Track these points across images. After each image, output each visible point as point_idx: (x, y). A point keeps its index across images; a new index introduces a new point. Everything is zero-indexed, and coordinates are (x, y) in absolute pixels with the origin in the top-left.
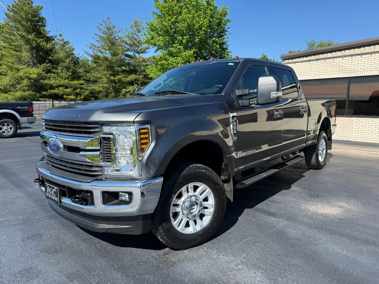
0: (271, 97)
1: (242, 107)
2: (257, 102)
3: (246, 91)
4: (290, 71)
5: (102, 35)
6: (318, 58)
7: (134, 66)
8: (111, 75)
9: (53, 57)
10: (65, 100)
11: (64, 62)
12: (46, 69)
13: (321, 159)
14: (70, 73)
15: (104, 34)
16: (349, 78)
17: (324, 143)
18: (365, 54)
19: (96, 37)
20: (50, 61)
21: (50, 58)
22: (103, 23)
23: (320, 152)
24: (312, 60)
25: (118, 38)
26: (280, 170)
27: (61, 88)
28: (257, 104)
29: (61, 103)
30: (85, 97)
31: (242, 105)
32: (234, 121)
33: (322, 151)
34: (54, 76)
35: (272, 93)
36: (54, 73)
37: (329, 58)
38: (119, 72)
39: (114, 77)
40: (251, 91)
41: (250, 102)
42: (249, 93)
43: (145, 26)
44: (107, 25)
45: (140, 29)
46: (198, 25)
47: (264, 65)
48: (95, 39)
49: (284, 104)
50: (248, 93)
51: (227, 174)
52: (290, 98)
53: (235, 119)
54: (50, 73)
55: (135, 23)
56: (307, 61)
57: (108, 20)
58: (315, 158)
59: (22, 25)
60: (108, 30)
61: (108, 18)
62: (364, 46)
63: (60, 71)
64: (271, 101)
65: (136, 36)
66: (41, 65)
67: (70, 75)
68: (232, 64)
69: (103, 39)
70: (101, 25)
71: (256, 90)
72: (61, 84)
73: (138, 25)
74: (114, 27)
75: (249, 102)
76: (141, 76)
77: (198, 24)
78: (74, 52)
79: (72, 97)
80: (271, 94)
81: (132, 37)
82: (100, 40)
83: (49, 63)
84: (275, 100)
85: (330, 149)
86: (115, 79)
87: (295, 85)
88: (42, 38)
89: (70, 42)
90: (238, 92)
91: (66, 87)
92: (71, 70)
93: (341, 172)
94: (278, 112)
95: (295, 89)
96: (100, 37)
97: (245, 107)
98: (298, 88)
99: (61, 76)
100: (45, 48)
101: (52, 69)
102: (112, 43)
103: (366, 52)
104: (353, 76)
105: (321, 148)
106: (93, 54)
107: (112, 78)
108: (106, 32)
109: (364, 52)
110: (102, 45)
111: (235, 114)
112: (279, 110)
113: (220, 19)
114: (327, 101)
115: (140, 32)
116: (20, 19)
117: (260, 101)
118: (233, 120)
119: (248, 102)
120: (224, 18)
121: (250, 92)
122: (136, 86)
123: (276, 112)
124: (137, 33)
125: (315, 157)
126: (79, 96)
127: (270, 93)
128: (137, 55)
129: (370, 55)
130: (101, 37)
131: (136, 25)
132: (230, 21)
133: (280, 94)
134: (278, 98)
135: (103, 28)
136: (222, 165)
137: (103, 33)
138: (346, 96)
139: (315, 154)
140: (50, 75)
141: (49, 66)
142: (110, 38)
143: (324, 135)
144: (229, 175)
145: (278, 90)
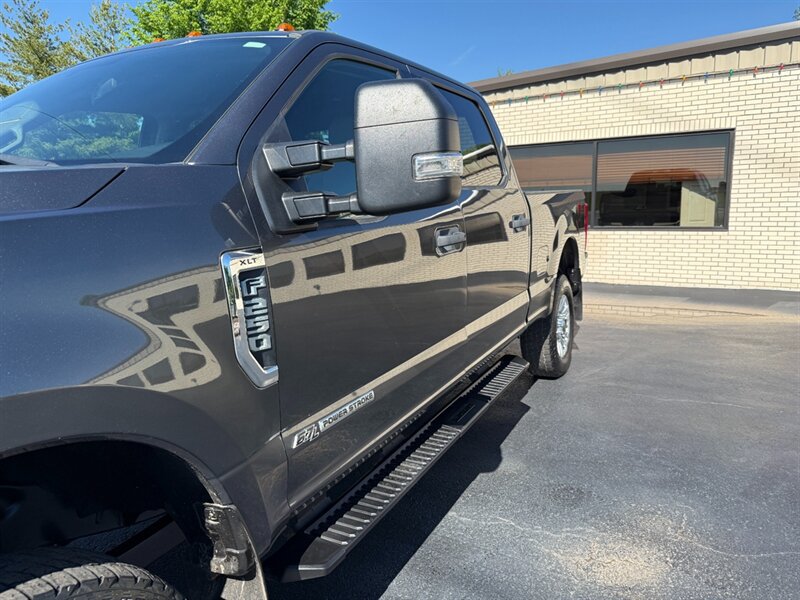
0: (419, 176)
1: (298, 222)
2: (359, 203)
3: (309, 153)
4: (476, 104)
5: (13, 35)
6: (529, 95)
8: (45, 138)
13: (561, 350)
15: (18, 33)
16: (595, 142)
17: (567, 307)
18: (628, 86)
22: (11, 5)
23: (559, 331)
24: (516, 101)
25: (58, 43)
26: (465, 427)
28: (357, 209)
31: (296, 217)
32: (253, 291)
33: (564, 330)
35: (419, 158)
37: (551, 95)
39: (55, 143)
40: (329, 153)
41: (331, 202)
42: (322, 161)
43: (129, 18)
44: (26, 9)
45: (117, 25)
46: (258, 22)
47: (393, 68)
49: (464, 206)
50: (317, 159)
51: (236, 555)
52: (475, 188)
53: (261, 281)
55: (102, 8)
56: (504, 102)
58: (549, 352)
60: (28, 24)
62: (624, 69)
64: (417, 197)
65: (106, 42)
68: (261, 45)
69: (15, 45)
70: (6, 8)
71: (350, 146)
73: (112, 14)
74: (45, 16)
75: (326, 202)
76: (126, 141)
77: (259, 19)
80: (417, 167)
81: (96, 45)
82: (6, 47)
84: (434, 194)
85: (580, 319)
86: (56, 147)
87: (492, 146)
90: (274, 157)
93: (613, 384)
94: (449, 236)
95: (494, 159)
96: (7, 38)
97: (316, 224)
98: (501, 156)
102: (40, 56)
103: (628, 82)
104: (603, 137)
105: (560, 322)
107: (47, 146)
108: (23, 26)
109: (623, 83)
110: (14, 62)
111: (260, 260)
112: (452, 229)
113: (310, 11)
114: (554, 195)
115: (116, 32)
117: (374, 196)
118: (249, 291)
119: (322, 203)
120: (322, 11)
121: (325, 157)
123: (442, 234)
124: (108, 34)
125: (548, 347)
127: (413, 162)
129: (637, 90)
130: (10, 40)
131: (104, 15)
132: (334, 18)
133: (453, 164)
134: (446, 181)
135: (16, 18)
136: (203, 515)
137: (15, 29)
138: (589, 183)
139: (547, 341)
142: (35, 45)
143: (566, 284)
144: (244, 558)
145: (444, 147)
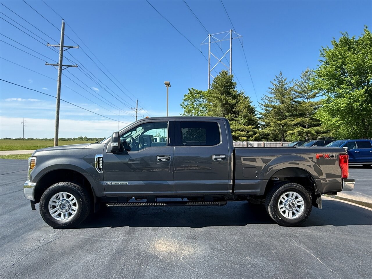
7: (302, 111)
8: (278, 120)
9: (236, 109)
10: (240, 140)
11: (242, 112)
12: (231, 118)
13: (289, 215)
14: (247, 120)
19: (270, 90)
20: (234, 112)
21: (234, 110)
22: (275, 79)
27: (237, 132)
29: (237, 142)
30: (255, 138)
32: (100, 160)
34: (235, 123)
36: (236, 120)
38: (287, 117)
39: (281, 121)
44: (280, 79)
47: (167, 121)
48: (268, 92)
54: (233, 121)
57: (281, 75)
59: (219, 90)
61: (281, 74)
63: (239, 119)
66: (227, 115)
67: (246, 122)
72: (238, 128)
74: (285, 80)
78: (251, 104)
79: (245, 138)
83: (233, 113)
88: (230, 97)
89: (249, 97)
91: (242, 130)
92: (247, 118)
99: (240, 122)
100: (231, 104)
101: (234, 118)
102: (282, 93)
106: (264, 104)
111: (101, 156)
116: (218, 86)
122: (300, 128)
126: (251, 137)
128: (306, 100)
135: (276, 82)
140: (232, 122)
141: (233, 116)
